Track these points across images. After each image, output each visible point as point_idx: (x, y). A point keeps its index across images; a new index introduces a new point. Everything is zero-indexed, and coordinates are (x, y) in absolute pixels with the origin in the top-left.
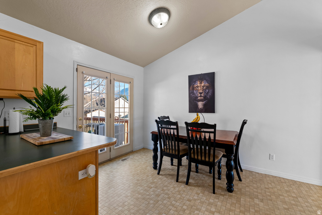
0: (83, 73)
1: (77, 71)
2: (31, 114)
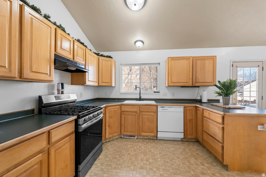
0: (237, 67)
1: (233, 66)
2: (219, 94)
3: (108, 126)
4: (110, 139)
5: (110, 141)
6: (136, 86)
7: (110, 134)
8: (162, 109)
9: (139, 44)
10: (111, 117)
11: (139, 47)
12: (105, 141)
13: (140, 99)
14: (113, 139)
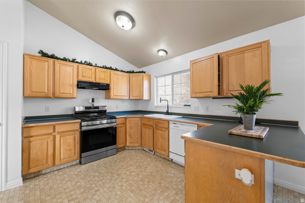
3: (129, 136)
4: (133, 148)
5: (132, 149)
6: (161, 98)
7: (131, 143)
8: (174, 126)
9: (162, 53)
10: (131, 128)
11: (162, 56)
12: (128, 148)
13: (168, 113)
14: (135, 148)
